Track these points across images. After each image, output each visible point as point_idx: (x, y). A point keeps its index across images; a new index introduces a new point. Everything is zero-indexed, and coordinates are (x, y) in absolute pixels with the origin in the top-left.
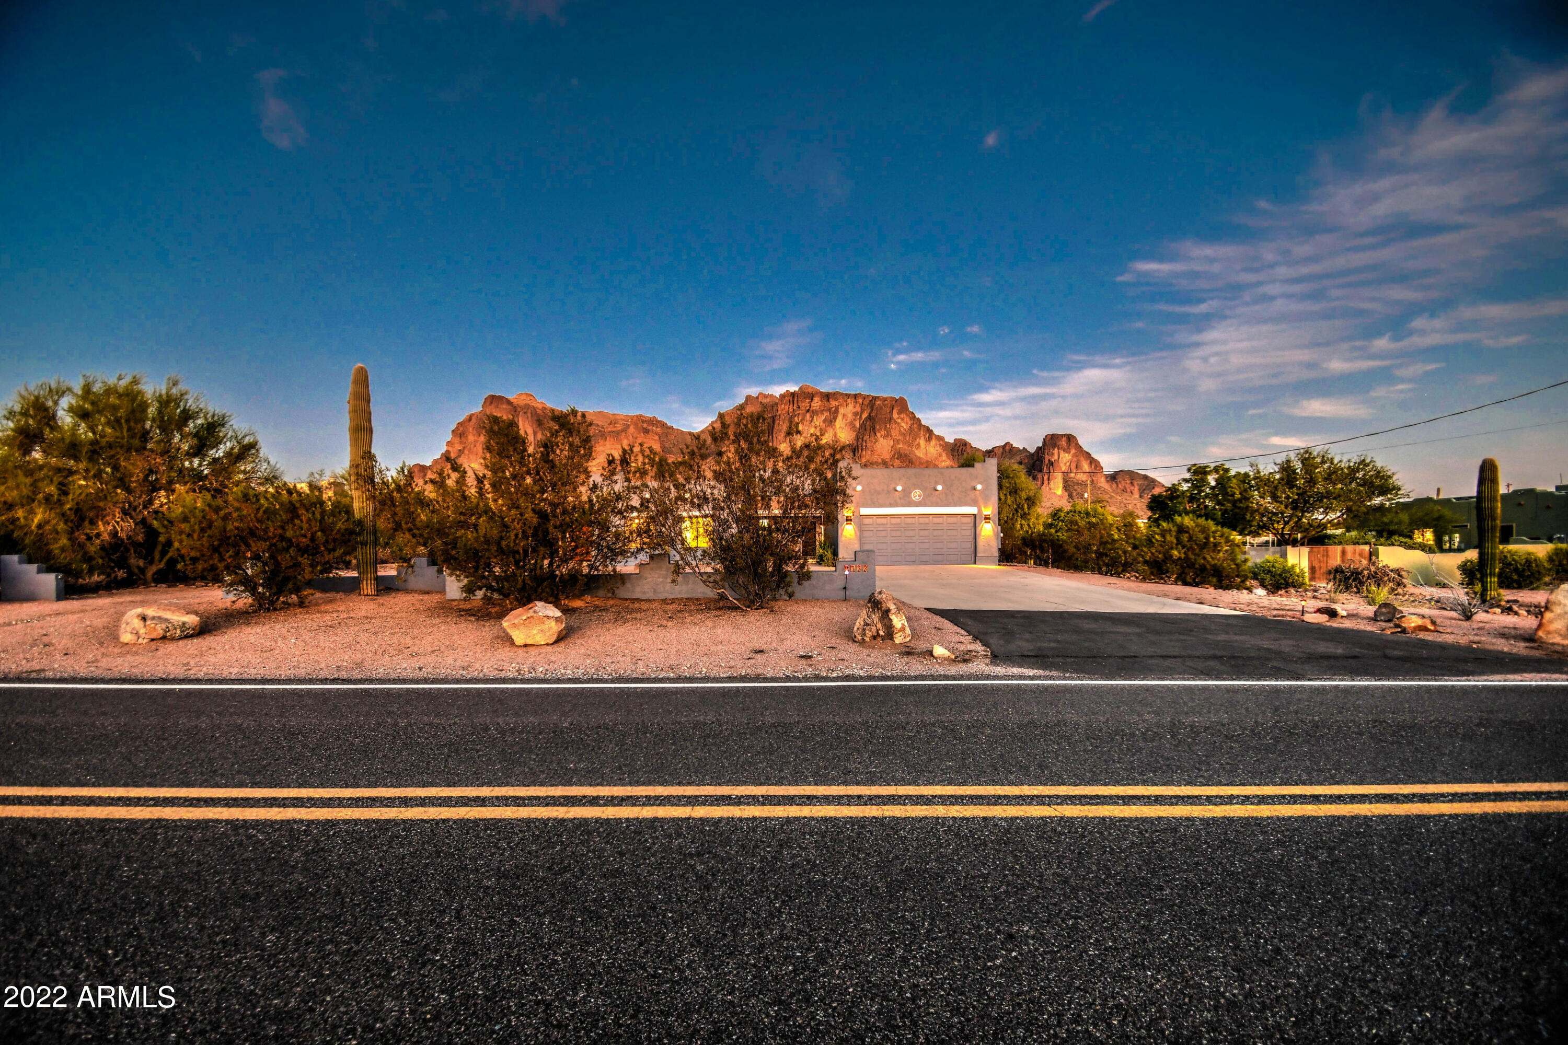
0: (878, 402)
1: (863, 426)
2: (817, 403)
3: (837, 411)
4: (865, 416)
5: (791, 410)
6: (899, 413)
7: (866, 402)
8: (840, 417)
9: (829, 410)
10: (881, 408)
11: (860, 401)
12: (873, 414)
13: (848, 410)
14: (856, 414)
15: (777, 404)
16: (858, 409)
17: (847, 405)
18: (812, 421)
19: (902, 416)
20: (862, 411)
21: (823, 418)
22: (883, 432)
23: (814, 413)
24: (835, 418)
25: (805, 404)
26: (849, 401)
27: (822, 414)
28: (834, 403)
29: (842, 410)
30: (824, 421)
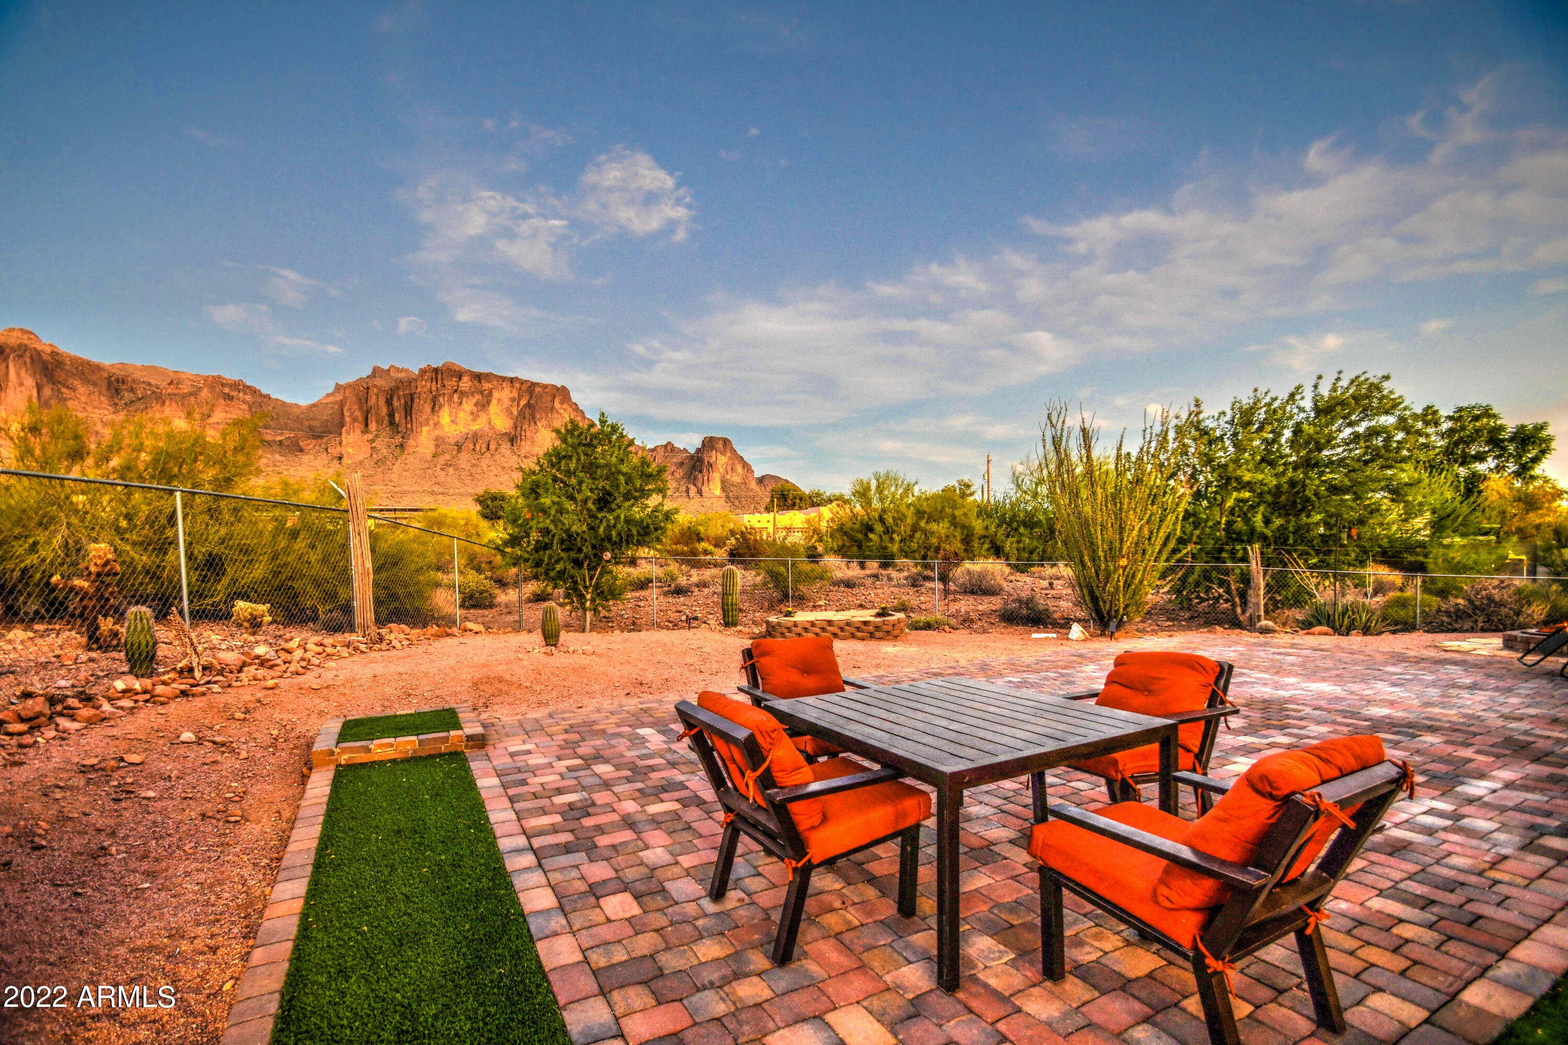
0: (538, 389)
1: (521, 413)
2: (466, 383)
3: (490, 394)
4: (523, 402)
5: (434, 388)
6: (562, 403)
7: (525, 387)
8: (494, 402)
9: (482, 393)
10: (541, 396)
11: (518, 385)
12: (532, 402)
13: (504, 395)
14: (513, 400)
15: (416, 380)
16: (515, 394)
17: (503, 389)
18: (461, 403)
19: (565, 406)
20: (520, 399)
21: (474, 401)
22: (544, 422)
23: (463, 394)
24: (489, 403)
25: (451, 383)
26: (504, 384)
27: (473, 394)
28: (486, 386)
29: (496, 394)
30: (476, 405)
